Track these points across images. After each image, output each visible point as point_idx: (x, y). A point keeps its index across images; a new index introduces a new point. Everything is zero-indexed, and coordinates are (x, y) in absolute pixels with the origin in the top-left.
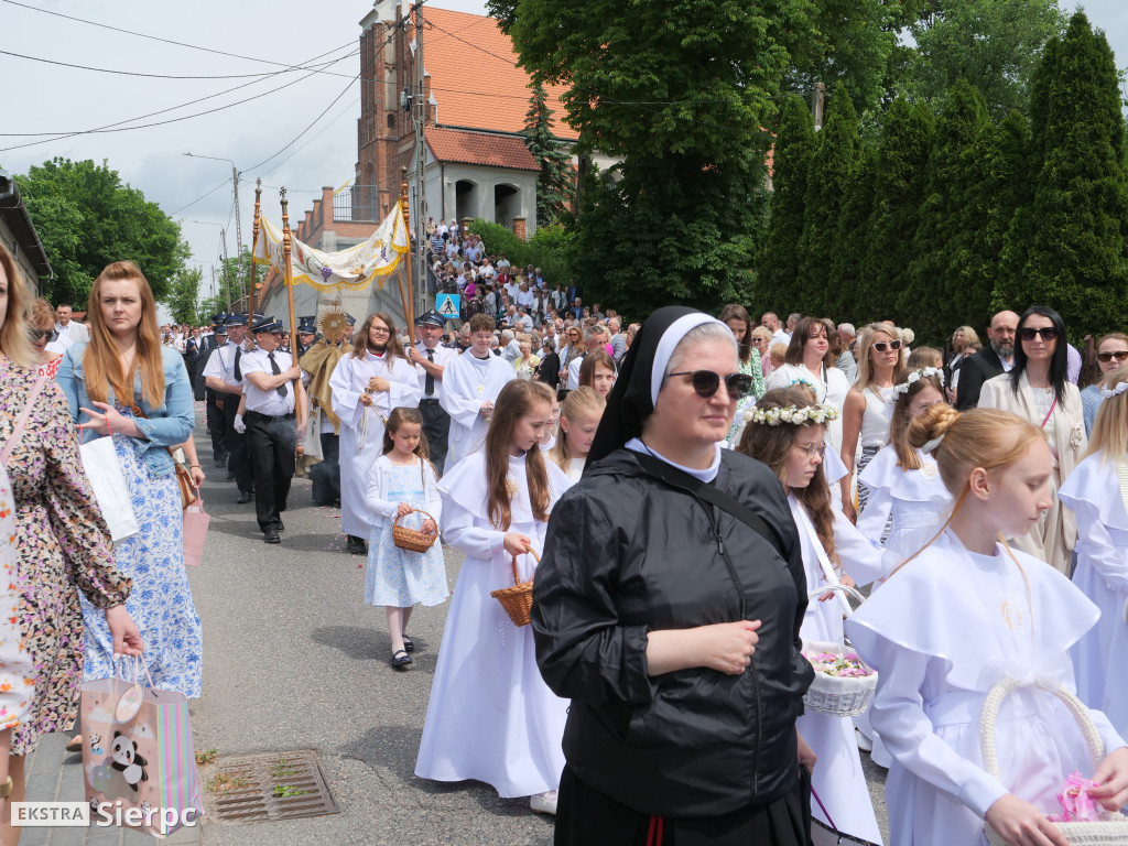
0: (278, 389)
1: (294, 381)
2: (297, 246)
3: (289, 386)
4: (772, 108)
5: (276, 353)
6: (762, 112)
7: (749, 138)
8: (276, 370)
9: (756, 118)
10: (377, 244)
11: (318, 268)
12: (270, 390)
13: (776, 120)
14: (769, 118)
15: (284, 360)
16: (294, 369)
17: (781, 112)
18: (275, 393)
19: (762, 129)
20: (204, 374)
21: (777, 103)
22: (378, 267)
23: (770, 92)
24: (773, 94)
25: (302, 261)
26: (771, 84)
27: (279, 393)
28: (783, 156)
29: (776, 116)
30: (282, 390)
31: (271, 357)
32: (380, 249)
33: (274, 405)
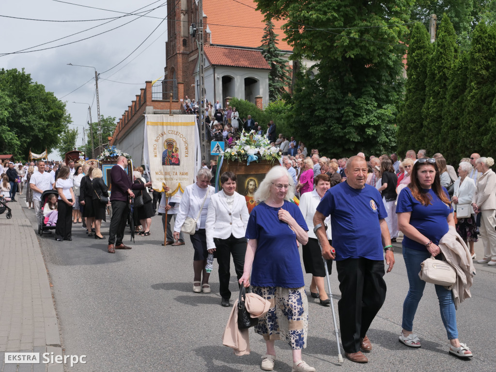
4: (405, 30)
6: (399, 33)
7: (392, 48)
9: (396, 36)
13: (408, 37)
14: (404, 36)
17: (411, 32)
19: (401, 42)
21: (408, 27)
23: (404, 21)
24: (406, 22)
26: (405, 16)
28: (413, 58)
29: (408, 35)
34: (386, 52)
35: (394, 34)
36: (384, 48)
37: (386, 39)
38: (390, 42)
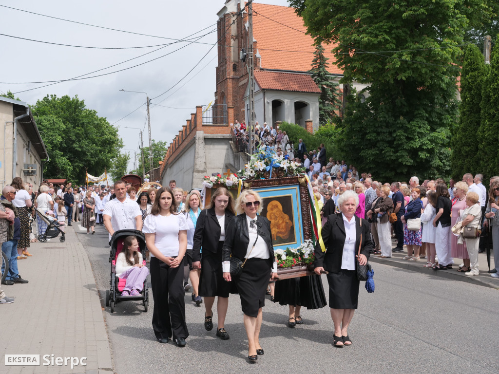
4: (459, 51)
6: (453, 54)
7: (445, 70)
9: (449, 58)
13: (460, 59)
14: (457, 58)
17: (465, 53)
19: (454, 64)
21: (462, 48)
23: (457, 42)
24: (459, 44)
26: (458, 37)
28: (466, 80)
29: (462, 56)
34: (439, 74)
35: (447, 55)
36: (437, 71)
37: (439, 61)
38: (443, 64)
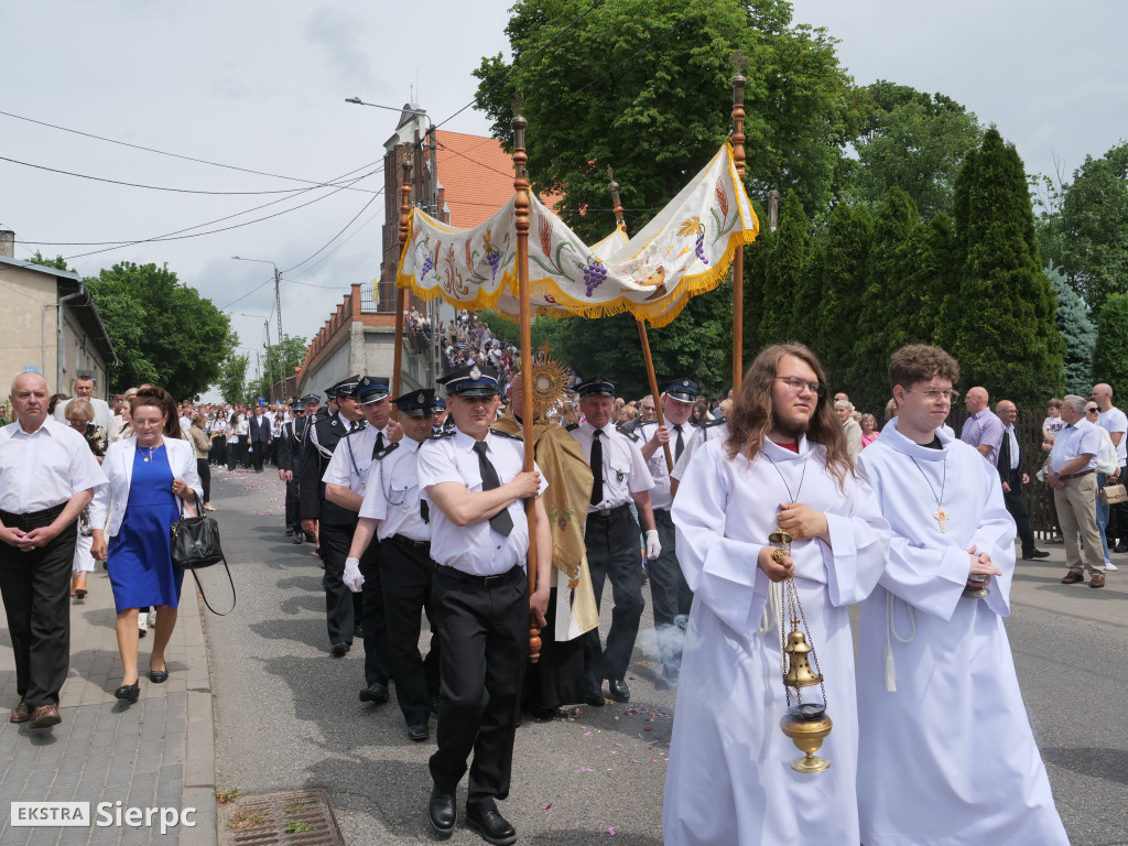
0: (491, 520)
1: (528, 502)
2: (541, 218)
3: (517, 512)
5: (491, 440)
8: (490, 479)
10: (686, 228)
11: (580, 266)
12: (474, 522)
15: (506, 455)
16: (526, 476)
18: (486, 528)
20: (323, 480)
22: (689, 273)
25: (547, 250)
27: (494, 528)
30: (500, 522)
31: (481, 449)
32: (695, 237)
33: (483, 554)
